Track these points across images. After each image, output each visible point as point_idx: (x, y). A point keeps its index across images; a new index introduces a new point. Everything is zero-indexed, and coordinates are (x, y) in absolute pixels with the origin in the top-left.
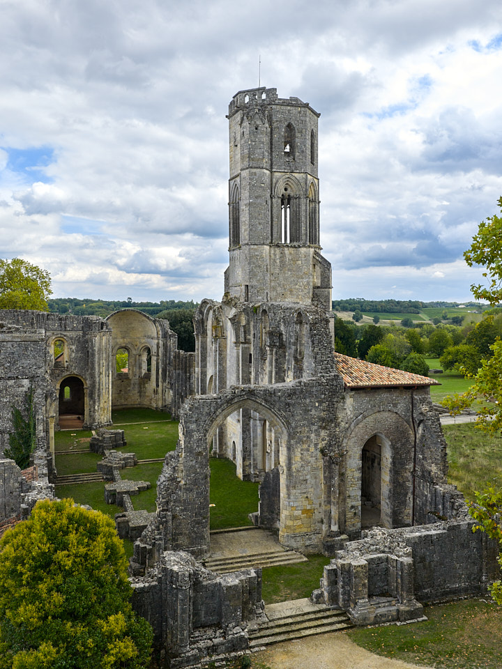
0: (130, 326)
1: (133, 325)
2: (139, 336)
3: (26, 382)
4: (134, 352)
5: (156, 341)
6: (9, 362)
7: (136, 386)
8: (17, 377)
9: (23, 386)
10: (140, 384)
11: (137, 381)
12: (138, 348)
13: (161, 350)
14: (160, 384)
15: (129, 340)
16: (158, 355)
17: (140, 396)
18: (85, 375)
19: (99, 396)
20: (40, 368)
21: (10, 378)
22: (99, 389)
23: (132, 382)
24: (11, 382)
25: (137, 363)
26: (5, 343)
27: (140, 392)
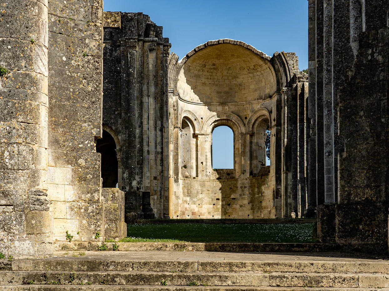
0: (234, 82)
1: (239, 81)
4: (243, 130)
5: (275, 99)
11: (247, 183)
12: (249, 122)
13: (285, 111)
15: (233, 108)
16: (279, 125)
17: (252, 209)
18: (115, 123)
22: (141, 151)
23: (239, 184)
25: (248, 150)
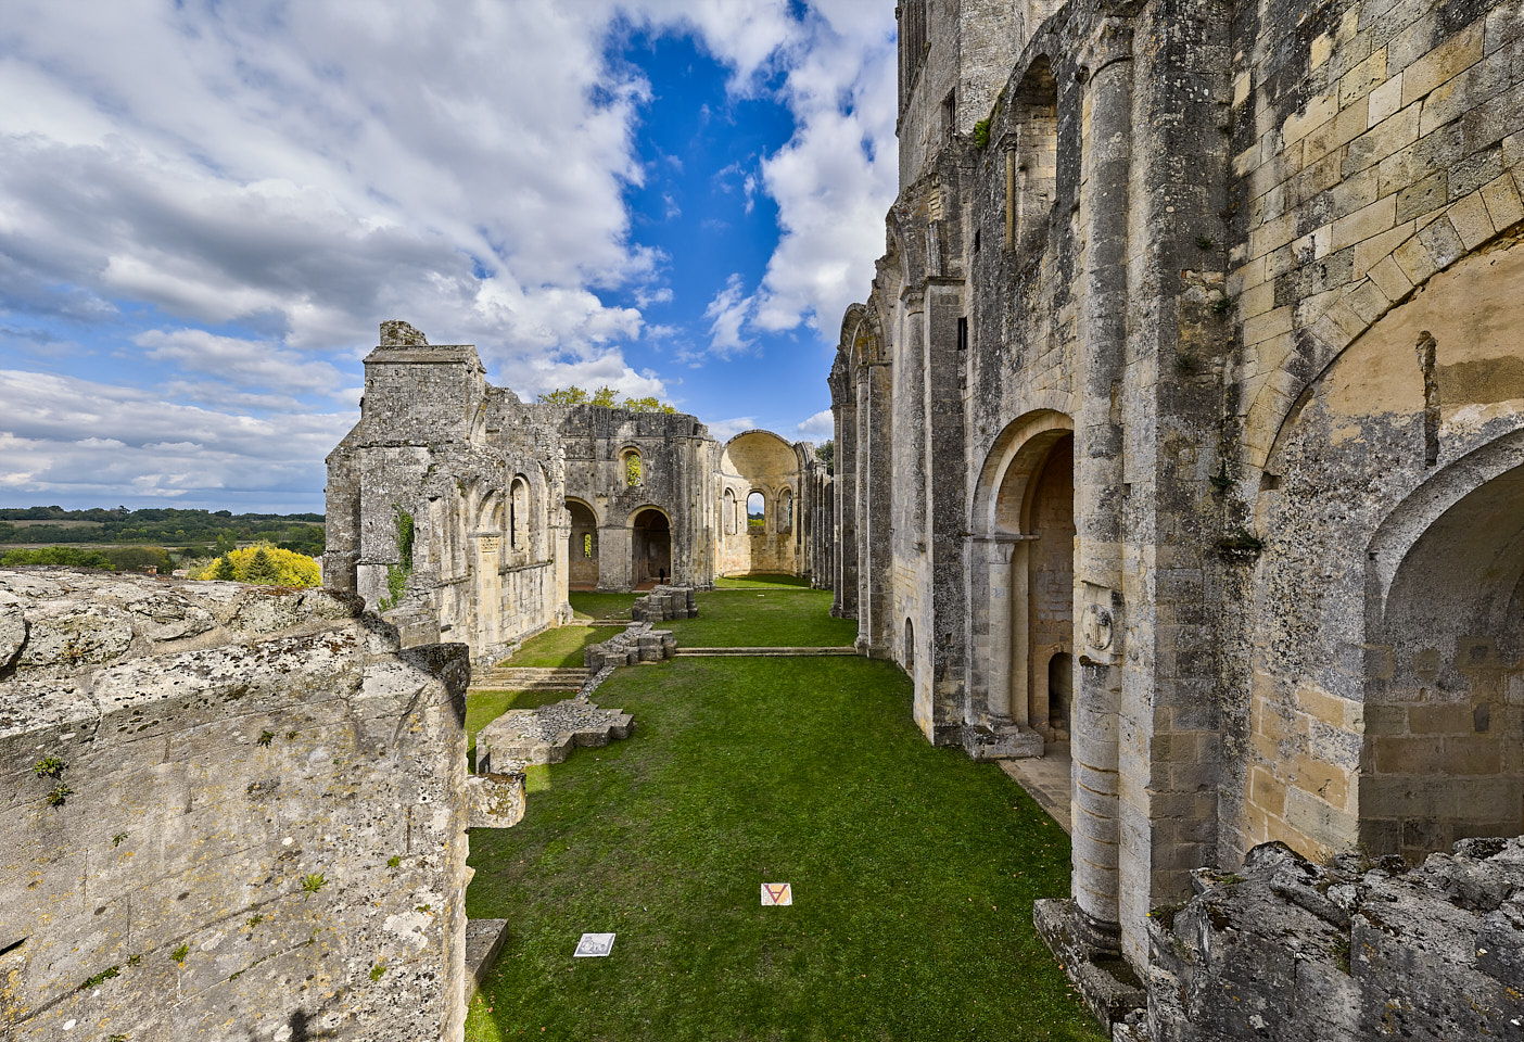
0: (765, 460)
2: (777, 473)
3: (423, 453)
4: (772, 497)
5: (797, 476)
6: (391, 409)
7: (774, 545)
8: (406, 442)
9: (417, 462)
10: (779, 541)
12: (776, 492)
13: (804, 488)
14: (803, 538)
15: (764, 480)
16: (800, 497)
18: (669, 506)
19: (689, 540)
20: (454, 423)
21: (391, 445)
23: (768, 538)
24: (393, 453)
25: (775, 513)
26: (382, 367)
27: (779, 552)
